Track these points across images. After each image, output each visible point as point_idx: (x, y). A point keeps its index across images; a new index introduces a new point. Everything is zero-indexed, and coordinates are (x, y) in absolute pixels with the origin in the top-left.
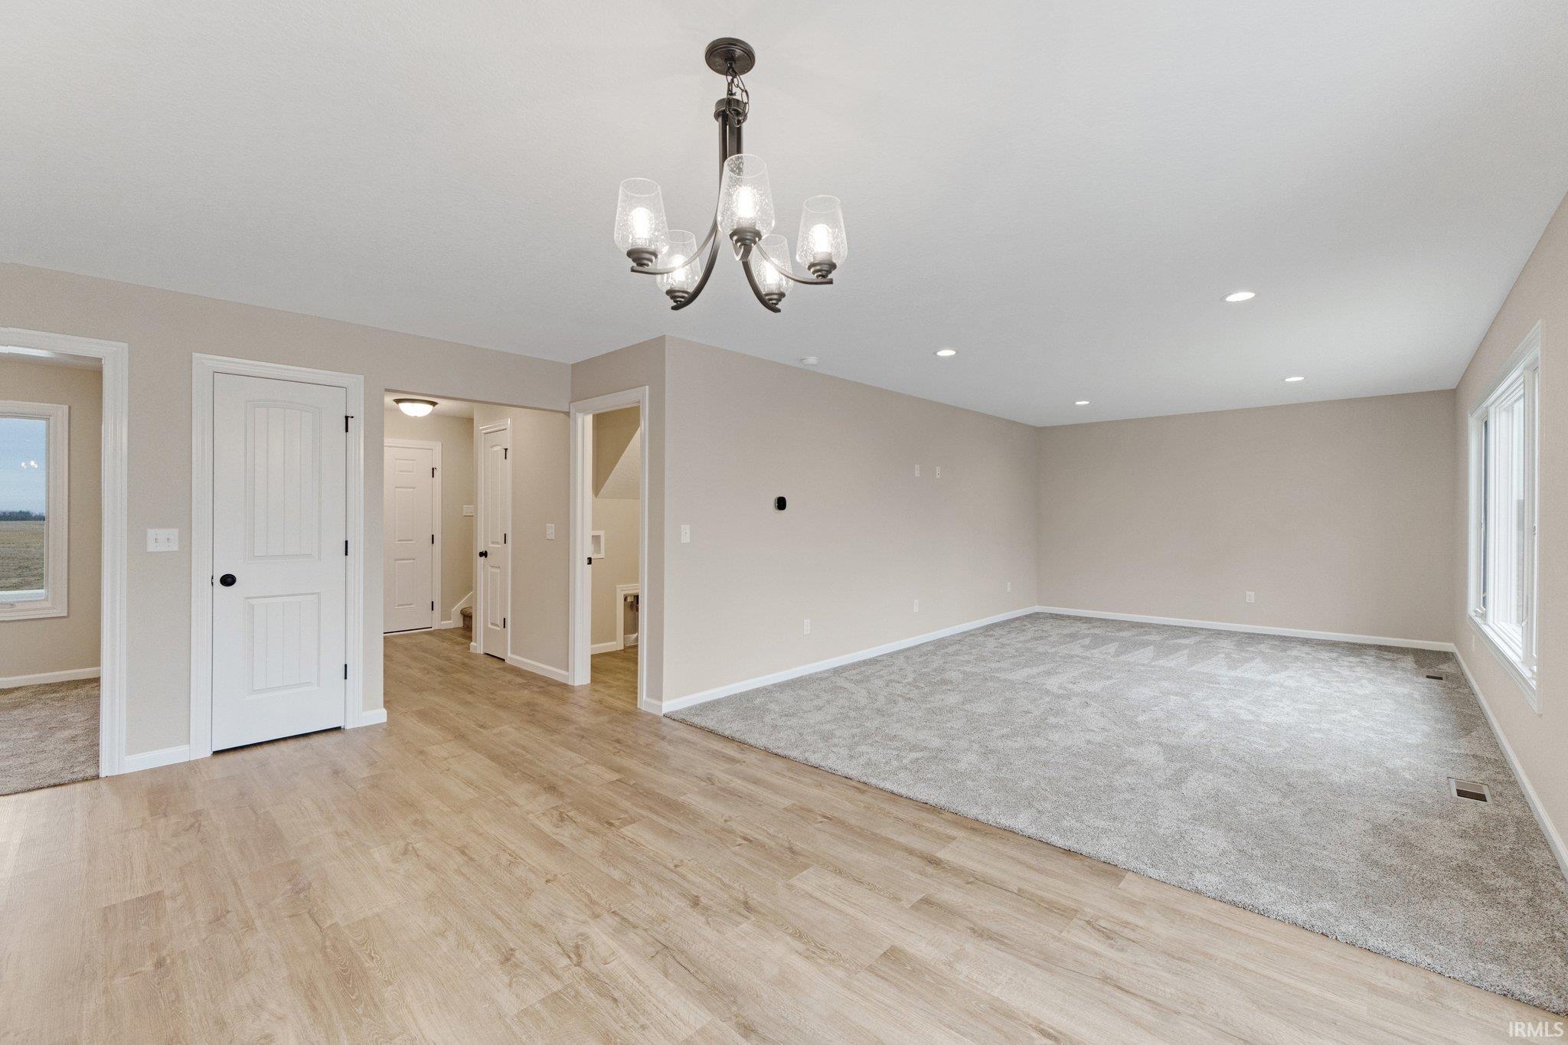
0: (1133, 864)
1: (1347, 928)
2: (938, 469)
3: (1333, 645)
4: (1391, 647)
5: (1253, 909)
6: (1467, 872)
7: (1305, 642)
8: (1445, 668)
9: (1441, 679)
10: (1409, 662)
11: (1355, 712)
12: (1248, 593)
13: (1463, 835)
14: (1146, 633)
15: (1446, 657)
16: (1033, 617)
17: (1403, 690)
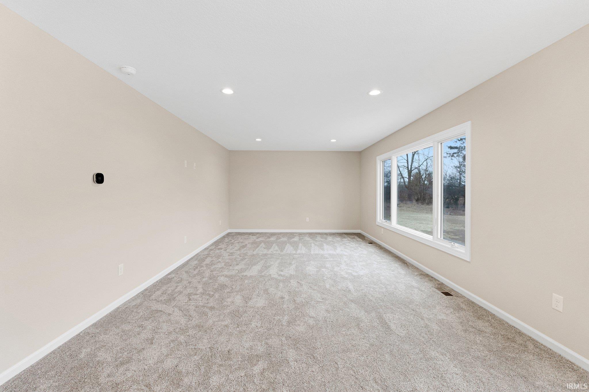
4: (347, 233)
9: (372, 243)
16: (229, 235)
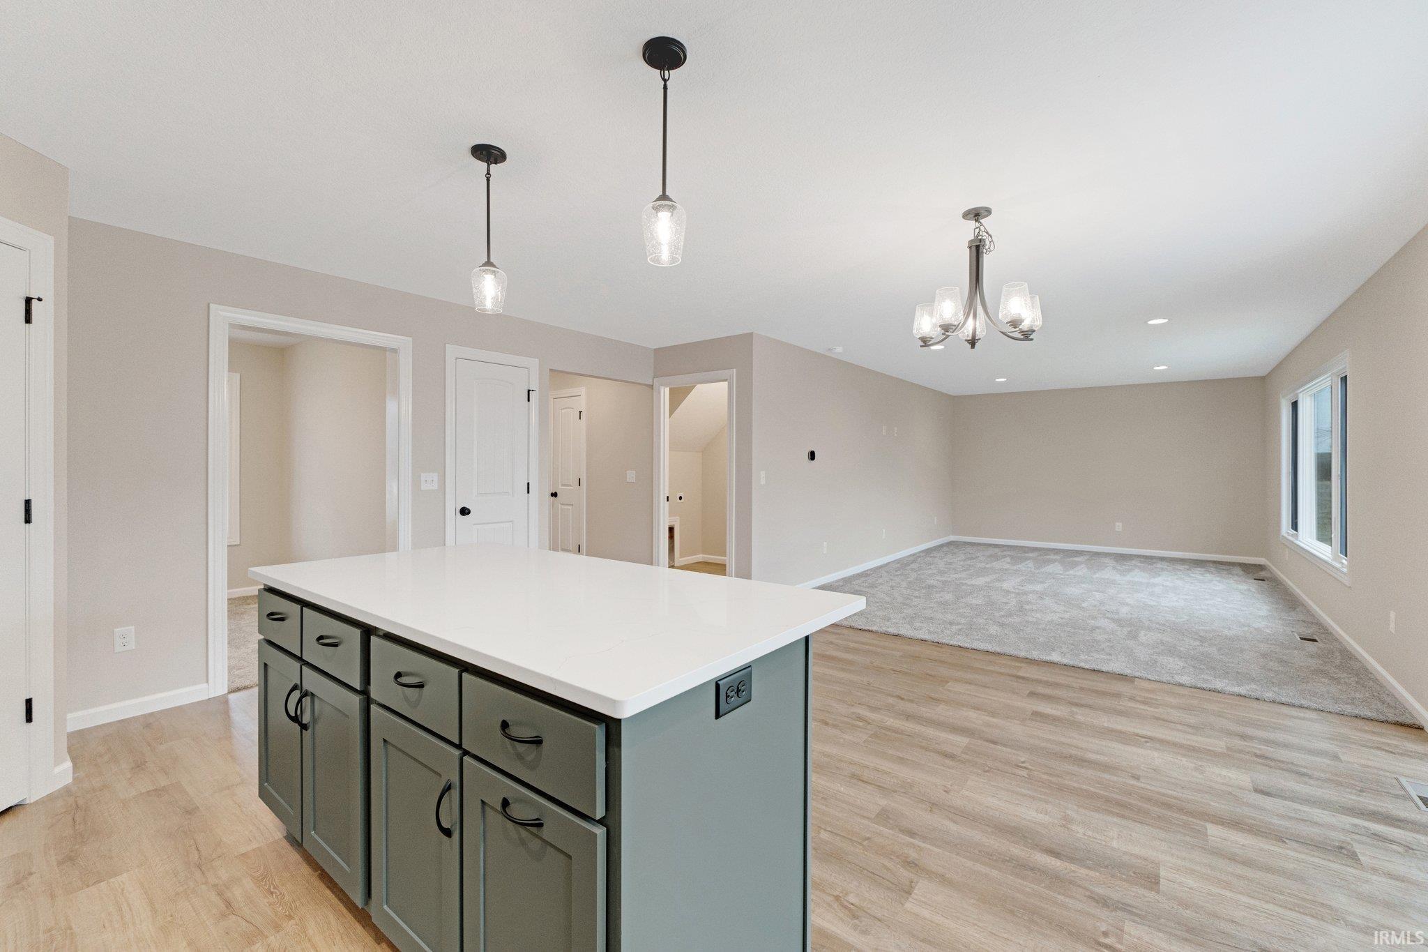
0: (1137, 674)
1: (1268, 695)
2: (896, 429)
3: (1182, 561)
4: (1222, 562)
5: (1214, 691)
6: (1319, 672)
7: (1162, 559)
8: (1263, 574)
9: (1264, 580)
10: (1238, 570)
11: (1220, 600)
12: (1117, 524)
13: (1312, 656)
14: (1047, 554)
15: (1261, 567)
16: (951, 543)
17: (1244, 587)
